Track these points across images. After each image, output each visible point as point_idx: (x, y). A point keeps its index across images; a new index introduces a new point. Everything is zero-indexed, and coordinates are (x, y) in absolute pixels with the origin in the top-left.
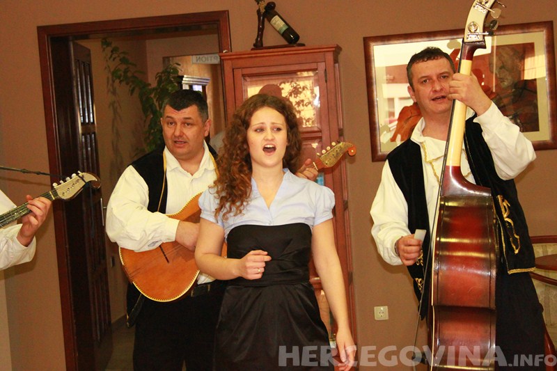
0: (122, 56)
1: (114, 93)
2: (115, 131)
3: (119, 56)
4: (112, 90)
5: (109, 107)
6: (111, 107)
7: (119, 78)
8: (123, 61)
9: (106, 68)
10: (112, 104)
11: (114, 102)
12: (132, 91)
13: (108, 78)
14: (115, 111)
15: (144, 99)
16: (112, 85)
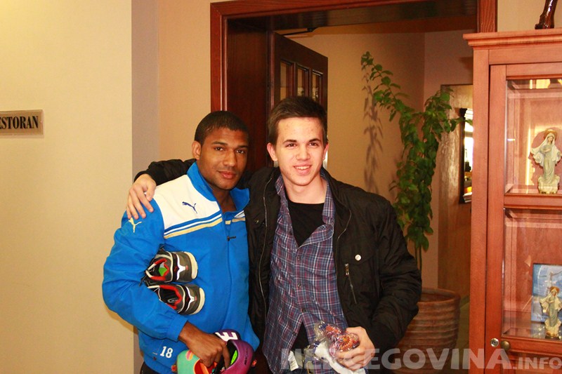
0: (384, 75)
1: (374, 117)
2: (370, 160)
3: (380, 75)
4: (371, 114)
5: (365, 132)
6: (368, 133)
7: (381, 102)
8: (385, 81)
9: (365, 88)
10: (371, 129)
11: (374, 127)
12: (392, 116)
13: (367, 100)
14: (373, 137)
15: (404, 125)
16: (373, 109)
